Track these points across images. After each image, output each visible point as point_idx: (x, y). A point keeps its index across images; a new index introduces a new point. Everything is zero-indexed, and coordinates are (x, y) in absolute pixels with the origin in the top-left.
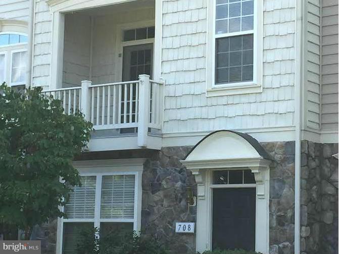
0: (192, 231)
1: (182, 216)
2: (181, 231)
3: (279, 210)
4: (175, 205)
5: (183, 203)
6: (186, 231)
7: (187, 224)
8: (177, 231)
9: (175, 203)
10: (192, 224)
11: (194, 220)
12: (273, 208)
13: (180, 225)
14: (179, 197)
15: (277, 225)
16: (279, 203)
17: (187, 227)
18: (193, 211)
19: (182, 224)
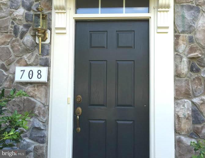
0: (44, 79)
1: (25, 57)
2: (26, 79)
3: (192, 50)
4: (14, 41)
5: (28, 38)
6: (35, 79)
7: (35, 69)
8: (17, 79)
9: (14, 39)
10: (44, 70)
11: (47, 64)
12: (182, 47)
13: (24, 71)
14: (20, 30)
15: (188, 72)
16: (191, 40)
17: (35, 74)
18: (46, 51)
19: (27, 69)
